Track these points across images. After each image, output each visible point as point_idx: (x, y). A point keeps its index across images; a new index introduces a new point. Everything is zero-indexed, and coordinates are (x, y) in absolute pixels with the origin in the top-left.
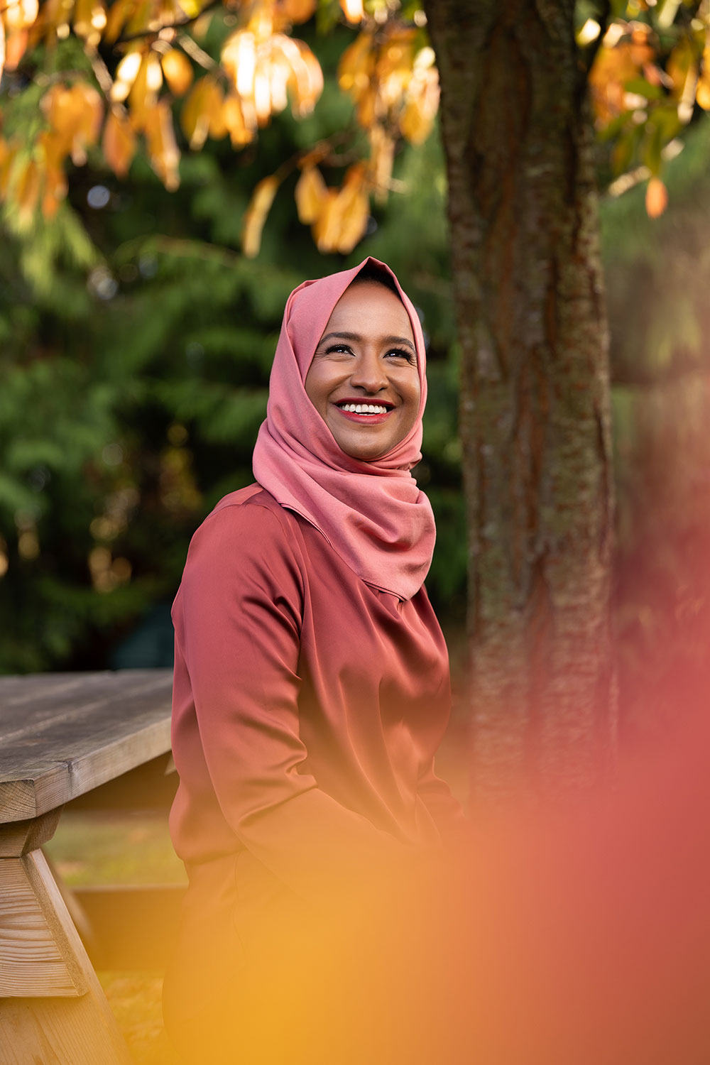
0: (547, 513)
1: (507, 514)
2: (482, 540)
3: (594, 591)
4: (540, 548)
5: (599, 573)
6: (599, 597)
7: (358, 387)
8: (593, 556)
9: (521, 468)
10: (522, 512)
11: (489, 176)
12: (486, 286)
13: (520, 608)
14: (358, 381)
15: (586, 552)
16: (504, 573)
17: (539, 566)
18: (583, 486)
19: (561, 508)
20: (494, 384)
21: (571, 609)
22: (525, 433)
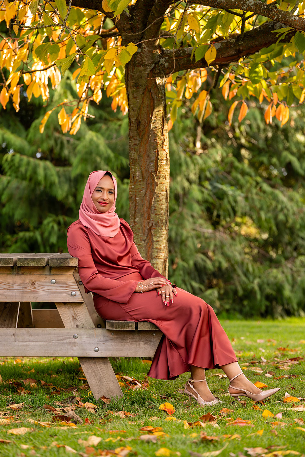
0: (153, 216)
1: (142, 215)
2: (135, 222)
3: (163, 237)
4: (150, 225)
5: (165, 232)
6: (165, 239)
7: (102, 199)
8: (164, 228)
9: (146, 204)
10: (146, 215)
11: (142, 127)
12: (139, 155)
13: (144, 241)
14: (102, 198)
15: (162, 226)
16: (141, 231)
17: (150, 229)
18: (162, 209)
19: (156, 215)
20: (140, 181)
21: (157, 241)
22: (148, 194)
